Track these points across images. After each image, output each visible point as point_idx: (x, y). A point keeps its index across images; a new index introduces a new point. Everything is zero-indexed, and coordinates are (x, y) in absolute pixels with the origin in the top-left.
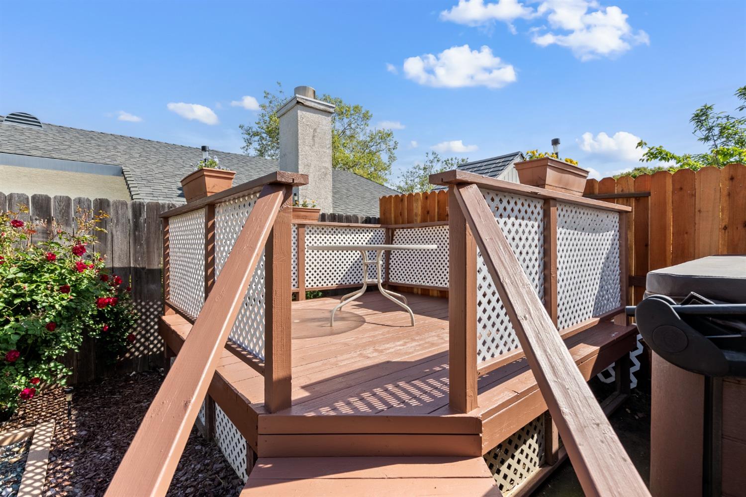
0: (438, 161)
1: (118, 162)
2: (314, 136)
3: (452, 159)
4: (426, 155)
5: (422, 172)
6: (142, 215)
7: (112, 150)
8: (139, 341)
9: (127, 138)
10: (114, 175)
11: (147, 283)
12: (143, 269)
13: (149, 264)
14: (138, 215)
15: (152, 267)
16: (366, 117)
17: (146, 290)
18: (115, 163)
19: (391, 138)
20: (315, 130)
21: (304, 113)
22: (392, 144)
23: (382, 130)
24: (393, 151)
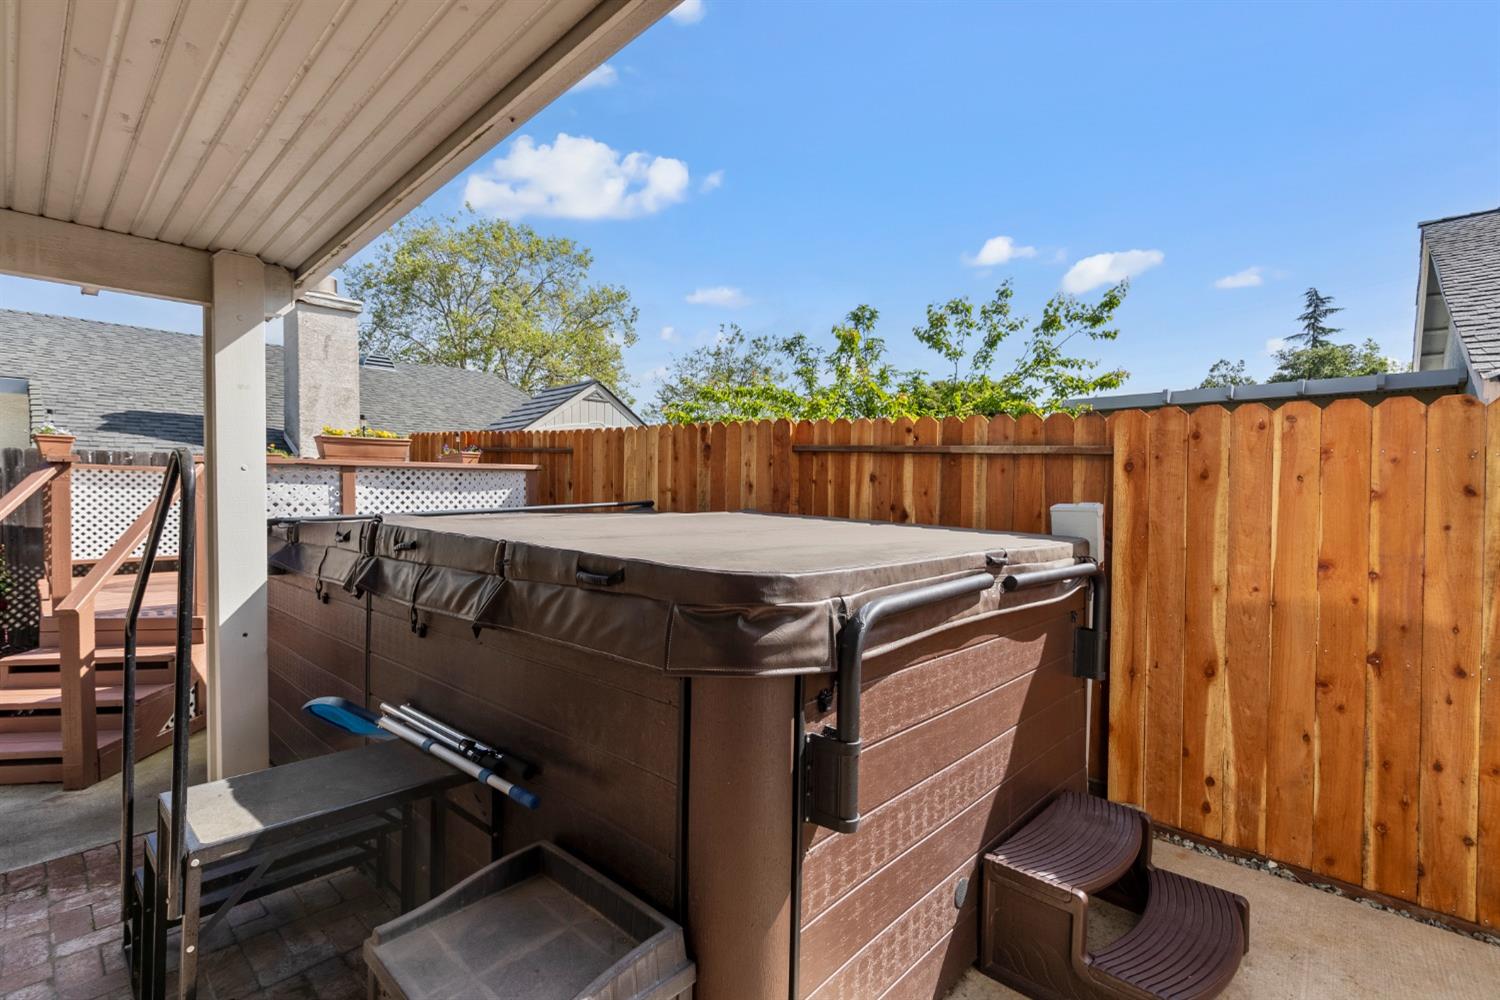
0: (741, 340)
1: (25, 372)
2: (326, 346)
3: (766, 339)
4: (721, 328)
5: (711, 361)
6: (20, 463)
7: (20, 349)
8: (14, 606)
9: (58, 318)
10: (15, 392)
11: (27, 542)
12: (21, 527)
13: (29, 521)
14: (13, 463)
15: (33, 525)
16: (582, 261)
17: (24, 552)
18: (19, 373)
19: (625, 301)
20: (328, 337)
21: (309, 314)
22: (627, 312)
23: (609, 287)
24: (633, 325)
